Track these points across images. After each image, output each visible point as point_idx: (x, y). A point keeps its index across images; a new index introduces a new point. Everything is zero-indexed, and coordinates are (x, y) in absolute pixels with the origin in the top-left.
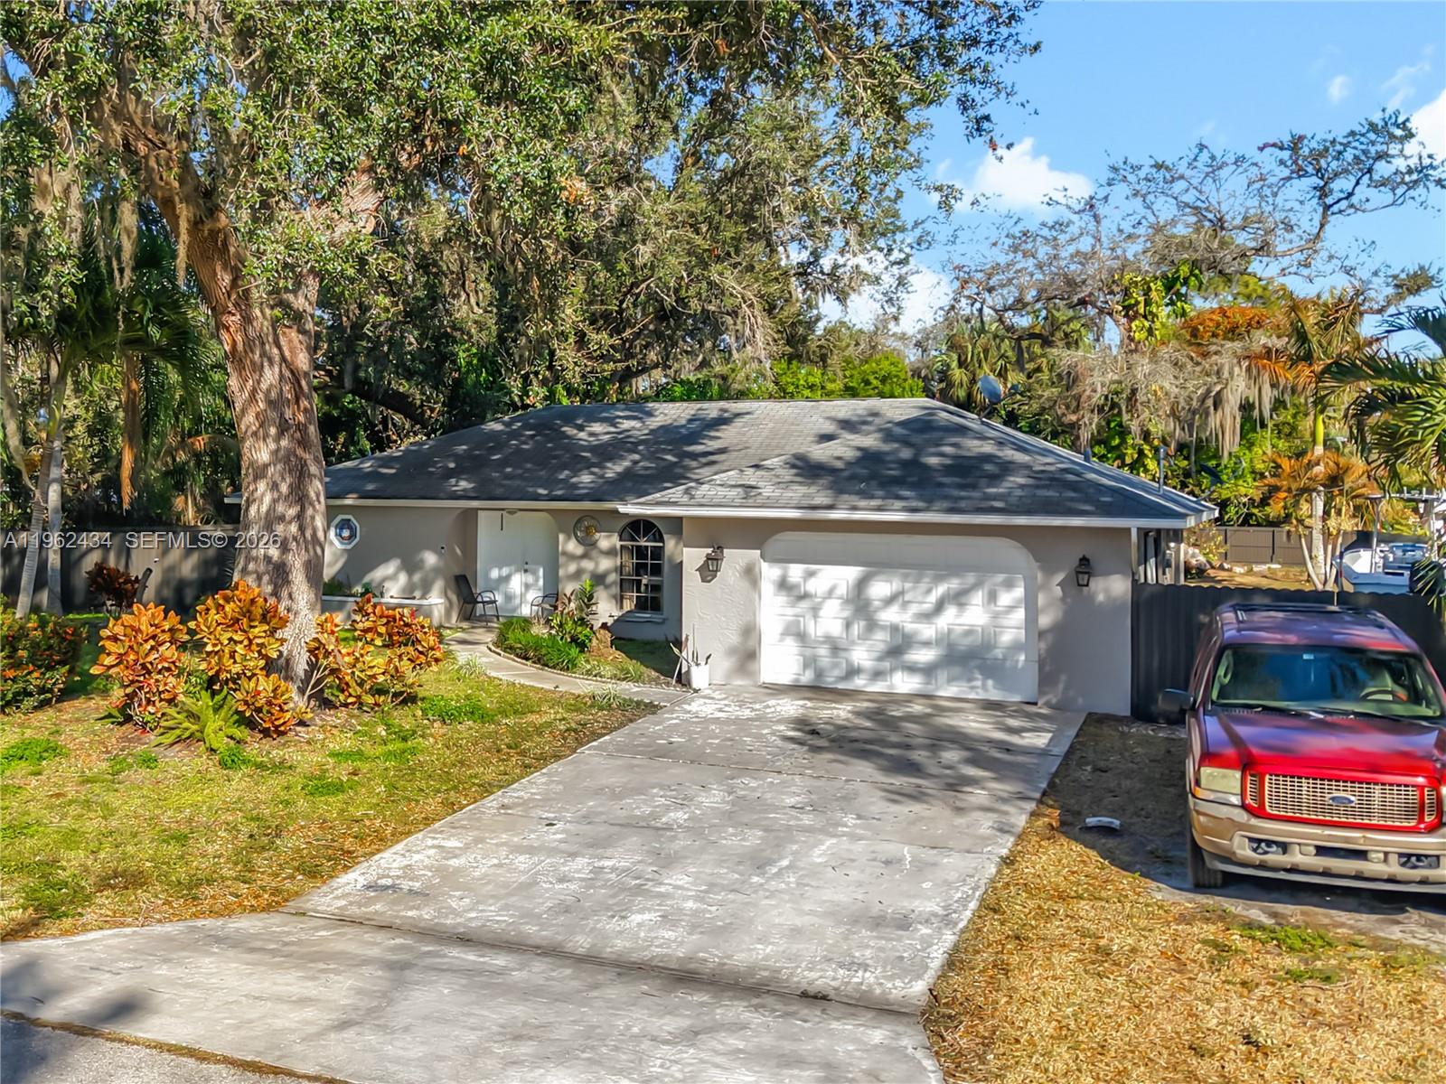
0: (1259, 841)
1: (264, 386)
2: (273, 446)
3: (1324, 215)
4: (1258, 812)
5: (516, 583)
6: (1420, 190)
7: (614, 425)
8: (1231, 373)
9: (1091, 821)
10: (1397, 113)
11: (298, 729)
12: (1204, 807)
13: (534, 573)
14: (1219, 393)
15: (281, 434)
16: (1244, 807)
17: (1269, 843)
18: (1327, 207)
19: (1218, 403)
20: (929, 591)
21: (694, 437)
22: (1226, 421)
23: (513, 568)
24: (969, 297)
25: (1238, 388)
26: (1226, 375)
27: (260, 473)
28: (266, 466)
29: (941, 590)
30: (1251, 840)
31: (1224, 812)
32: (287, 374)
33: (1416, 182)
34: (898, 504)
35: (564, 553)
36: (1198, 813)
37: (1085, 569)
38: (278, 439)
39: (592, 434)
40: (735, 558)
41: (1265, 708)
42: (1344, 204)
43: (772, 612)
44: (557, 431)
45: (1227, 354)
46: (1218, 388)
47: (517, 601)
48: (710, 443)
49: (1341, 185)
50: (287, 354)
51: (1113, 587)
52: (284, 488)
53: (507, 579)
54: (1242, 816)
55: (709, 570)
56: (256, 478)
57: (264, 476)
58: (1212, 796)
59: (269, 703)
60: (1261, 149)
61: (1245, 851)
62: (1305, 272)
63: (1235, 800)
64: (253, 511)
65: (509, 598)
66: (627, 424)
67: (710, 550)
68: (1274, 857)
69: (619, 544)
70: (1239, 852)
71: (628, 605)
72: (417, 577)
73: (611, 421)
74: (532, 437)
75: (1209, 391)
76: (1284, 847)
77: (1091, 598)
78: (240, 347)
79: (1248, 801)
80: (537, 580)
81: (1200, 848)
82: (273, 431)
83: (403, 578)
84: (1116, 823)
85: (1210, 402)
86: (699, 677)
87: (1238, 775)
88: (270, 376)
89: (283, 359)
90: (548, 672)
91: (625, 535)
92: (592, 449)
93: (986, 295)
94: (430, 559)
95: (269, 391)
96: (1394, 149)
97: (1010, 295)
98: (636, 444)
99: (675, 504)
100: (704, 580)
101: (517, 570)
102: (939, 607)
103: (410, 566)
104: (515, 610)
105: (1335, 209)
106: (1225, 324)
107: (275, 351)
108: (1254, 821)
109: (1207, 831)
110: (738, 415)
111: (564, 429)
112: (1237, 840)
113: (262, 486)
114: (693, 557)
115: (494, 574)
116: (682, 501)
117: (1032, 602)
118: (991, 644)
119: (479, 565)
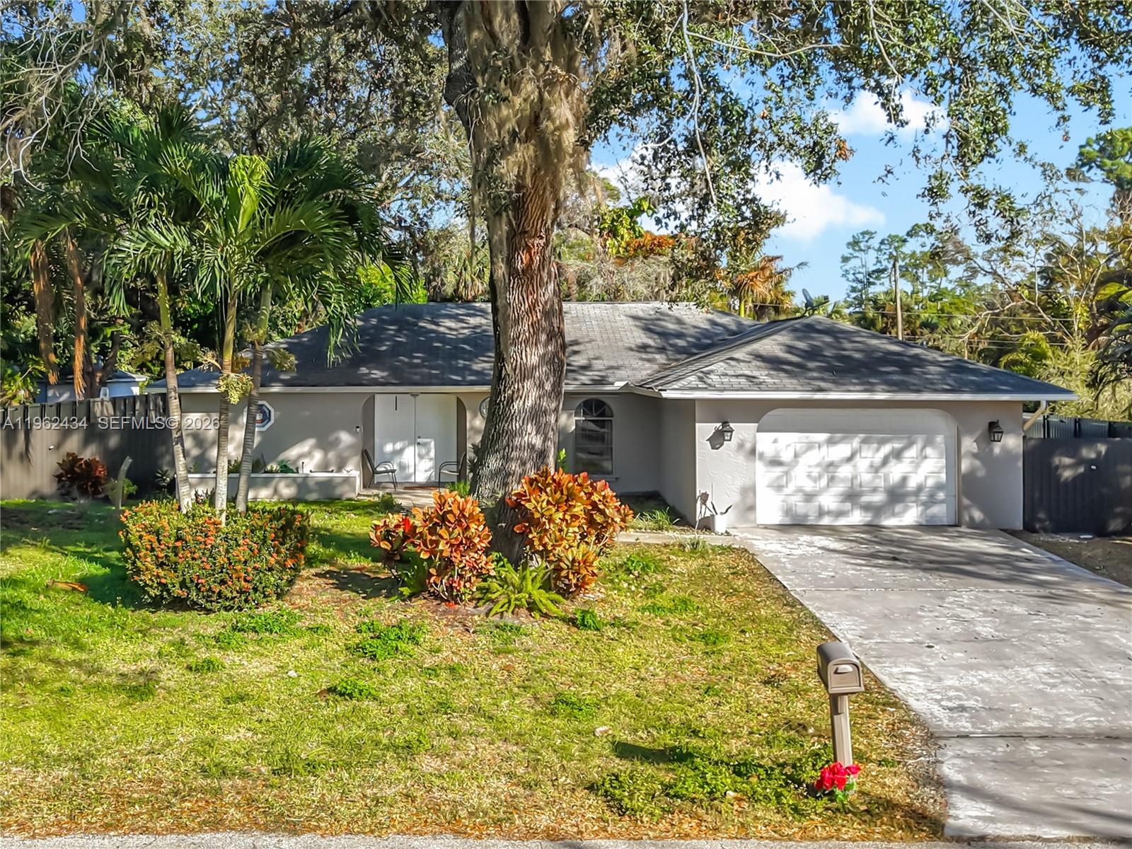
2: (541, 351)
5: (409, 455)
13: (425, 445)
15: (550, 340)
20: (878, 450)
23: (407, 442)
27: (526, 373)
28: (534, 368)
29: (886, 449)
35: (472, 428)
37: (994, 430)
38: (546, 346)
39: (448, 329)
44: (415, 325)
47: (412, 470)
51: (1012, 442)
52: (548, 387)
53: (401, 451)
55: (717, 440)
56: (524, 378)
57: (531, 376)
59: (587, 572)
64: (517, 405)
65: (403, 467)
66: (472, 321)
67: (718, 425)
72: (331, 455)
73: (456, 318)
77: (991, 451)
80: (428, 452)
83: (318, 456)
86: (721, 524)
92: (464, 341)
94: (346, 438)
100: (714, 447)
101: (410, 444)
102: (885, 462)
103: (325, 444)
104: (410, 476)
113: (528, 384)
114: (704, 430)
115: (389, 448)
116: (701, 385)
117: (954, 456)
118: (920, 489)
119: (377, 440)
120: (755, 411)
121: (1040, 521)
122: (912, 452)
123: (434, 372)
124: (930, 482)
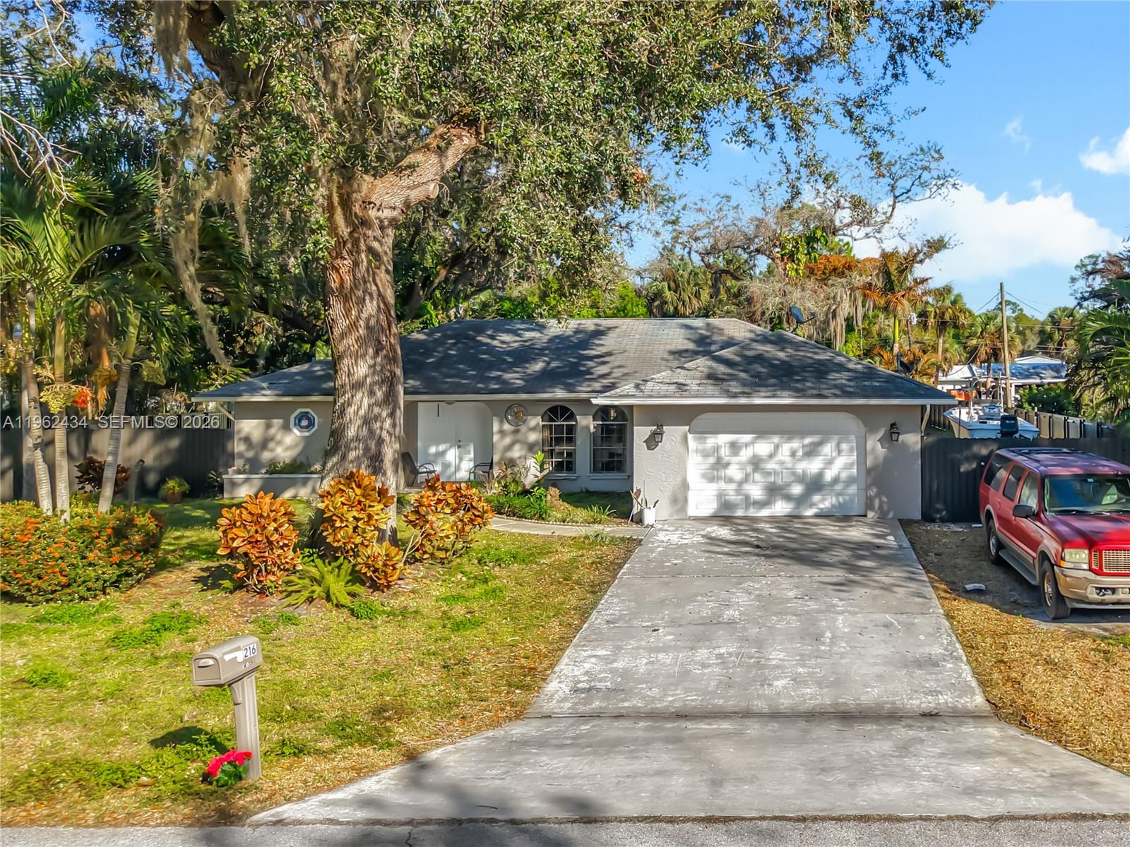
0: (1100, 589)
1: (364, 315)
2: (370, 362)
3: (895, 203)
4: (1099, 572)
5: (451, 455)
6: (944, 190)
7: (519, 335)
8: (841, 297)
9: (969, 587)
10: (935, 145)
11: (399, 582)
12: (1068, 572)
13: (466, 448)
14: (834, 310)
15: (377, 353)
16: (1090, 569)
17: (1106, 589)
18: (896, 197)
19: (834, 316)
21: (584, 344)
22: (838, 325)
23: (448, 445)
24: (682, 243)
25: (845, 309)
26: (839, 299)
27: (356, 384)
28: (364, 378)
30: (1097, 588)
31: (1080, 574)
32: (382, 306)
33: (942, 185)
34: (785, 393)
36: (1065, 576)
37: (894, 430)
38: (374, 357)
39: (503, 342)
40: (673, 433)
41: (1077, 511)
42: (905, 195)
43: (695, 467)
44: (473, 339)
45: (838, 287)
46: (834, 307)
47: (454, 469)
48: (600, 348)
49: (904, 184)
50: (381, 289)
51: (911, 441)
52: (379, 395)
53: (443, 453)
54: (1091, 576)
55: (652, 441)
56: (353, 387)
58: (1072, 566)
59: (385, 565)
60: (858, 159)
61: (1093, 595)
62: (878, 235)
63: (1086, 566)
65: (446, 466)
66: (528, 335)
67: (654, 428)
68: (1109, 597)
69: (541, 423)
70: (1090, 596)
71: (548, 468)
73: (515, 332)
74: (454, 344)
75: (829, 309)
76: (1114, 591)
78: (348, 284)
79: (1094, 567)
80: (469, 453)
81: (1063, 597)
82: (371, 351)
84: (983, 587)
85: (830, 316)
86: (649, 517)
87: (1087, 552)
88: (371, 307)
89: (380, 294)
90: (525, 522)
91: (546, 417)
92: (509, 353)
93: (693, 243)
95: (368, 320)
96: (933, 165)
97: (707, 243)
98: (543, 349)
99: (633, 396)
100: (649, 448)
101: (452, 447)
104: (453, 475)
105: (901, 198)
106: (829, 267)
107: (374, 288)
108: (1099, 578)
109: (1069, 586)
110: (610, 329)
111: (479, 338)
112: (1089, 589)
113: (360, 393)
114: (641, 433)
115: (433, 450)
116: (638, 394)
117: (862, 452)
118: (836, 480)
119: (420, 444)
120: (686, 415)
121: (939, 511)
122: (828, 449)
123: (464, 381)
124: (844, 475)
